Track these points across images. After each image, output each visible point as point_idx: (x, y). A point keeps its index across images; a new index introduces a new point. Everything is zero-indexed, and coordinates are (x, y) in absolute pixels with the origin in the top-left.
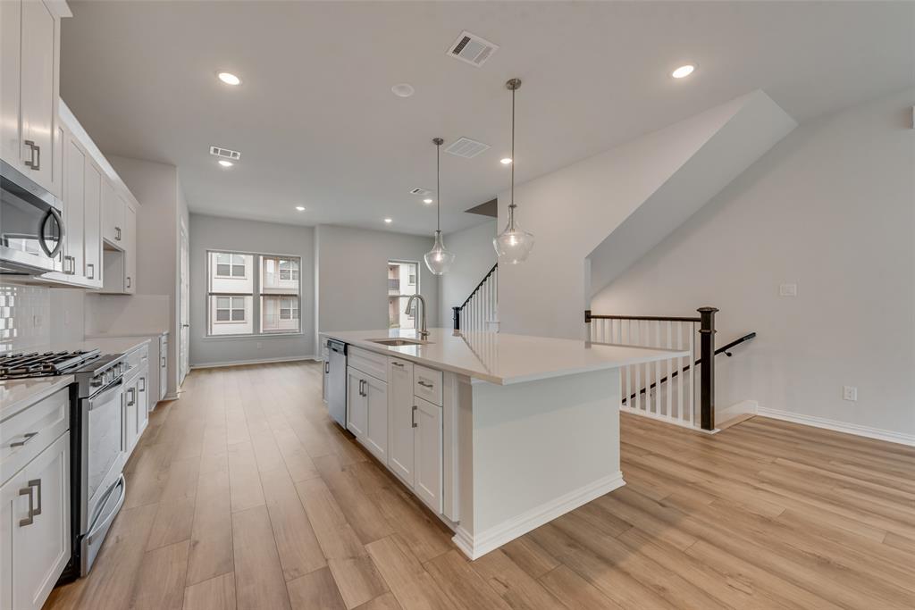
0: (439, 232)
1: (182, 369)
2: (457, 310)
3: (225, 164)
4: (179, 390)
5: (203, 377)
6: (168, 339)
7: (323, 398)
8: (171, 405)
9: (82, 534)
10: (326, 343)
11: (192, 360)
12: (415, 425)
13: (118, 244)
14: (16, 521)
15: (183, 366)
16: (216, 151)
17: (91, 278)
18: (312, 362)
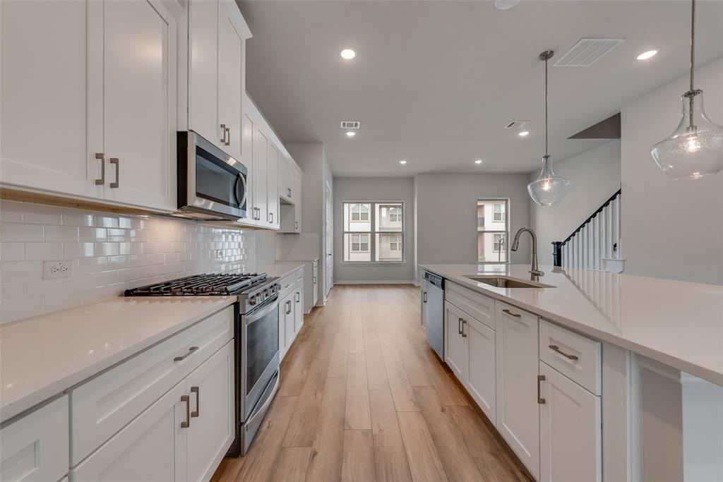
0: (546, 157)
1: (328, 285)
2: (558, 245)
3: (351, 134)
4: (325, 299)
5: (340, 291)
6: (318, 263)
7: (422, 323)
8: (321, 309)
9: (242, 421)
10: (424, 276)
11: (335, 278)
12: (541, 401)
13: (290, 200)
14: (178, 424)
15: (328, 282)
16: (344, 124)
17: (271, 222)
18: (412, 286)
